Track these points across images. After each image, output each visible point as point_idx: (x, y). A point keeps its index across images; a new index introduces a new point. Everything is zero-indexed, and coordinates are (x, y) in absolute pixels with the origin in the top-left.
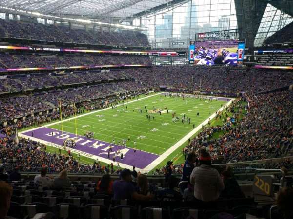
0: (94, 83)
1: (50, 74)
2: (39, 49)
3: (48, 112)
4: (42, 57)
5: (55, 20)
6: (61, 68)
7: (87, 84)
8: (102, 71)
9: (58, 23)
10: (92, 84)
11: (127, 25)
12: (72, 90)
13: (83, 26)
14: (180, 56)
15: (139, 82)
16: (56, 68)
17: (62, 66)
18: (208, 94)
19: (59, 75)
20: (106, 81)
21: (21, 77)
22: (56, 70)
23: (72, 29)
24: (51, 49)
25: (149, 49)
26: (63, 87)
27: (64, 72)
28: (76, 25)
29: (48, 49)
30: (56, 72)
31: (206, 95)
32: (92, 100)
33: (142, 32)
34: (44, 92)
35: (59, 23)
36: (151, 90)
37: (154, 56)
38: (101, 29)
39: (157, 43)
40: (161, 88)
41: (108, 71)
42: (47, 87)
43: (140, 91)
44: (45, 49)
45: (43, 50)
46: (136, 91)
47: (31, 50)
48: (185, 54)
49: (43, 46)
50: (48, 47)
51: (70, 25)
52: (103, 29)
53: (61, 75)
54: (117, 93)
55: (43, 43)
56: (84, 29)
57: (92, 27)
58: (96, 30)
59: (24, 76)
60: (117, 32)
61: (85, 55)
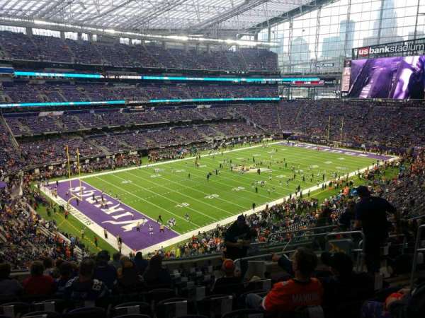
0: (180, 123)
1: (122, 109)
2: (113, 77)
3: (98, 159)
4: (117, 87)
5: (143, 39)
6: (137, 102)
7: (169, 125)
8: (199, 107)
9: (146, 42)
10: (176, 124)
11: (250, 40)
12: (146, 132)
13: (182, 45)
14: (326, 85)
15: (252, 125)
16: (131, 102)
17: (139, 100)
18: (356, 146)
19: (134, 112)
20: (199, 122)
21: (81, 113)
22: (131, 105)
23: (166, 49)
24: (129, 77)
25: (278, 75)
26: (133, 128)
27: (141, 107)
28: (173, 44)
29: (125, 77)
30: (130, 107)
31: (352, 148)
32: (167, 147)
33: (271, 50)
34: (106, 133)
35: (149, 42)
36: (268, 136)
37: (285, 85)
38: (208, 49)
39: (293, 65)
40: (284, 135)
41: (208, 106)
42: (109, 127)
43: (249, 138)
44: (121, 77)
45: (118, 78)
46: (242, 138)
47: (102, 78)
48: (335, 82)
49: (119, 72)
50: (125, 75)
51: (163, 44)
52: (212, 47)
53: (136, 111)
54: (209, 139)
55: (120, 69)
56: (182, 48)
57: (195, 46)
58: (200, 49)
59: (87, 112)
60: (232, 52)
61: (178, 84)
